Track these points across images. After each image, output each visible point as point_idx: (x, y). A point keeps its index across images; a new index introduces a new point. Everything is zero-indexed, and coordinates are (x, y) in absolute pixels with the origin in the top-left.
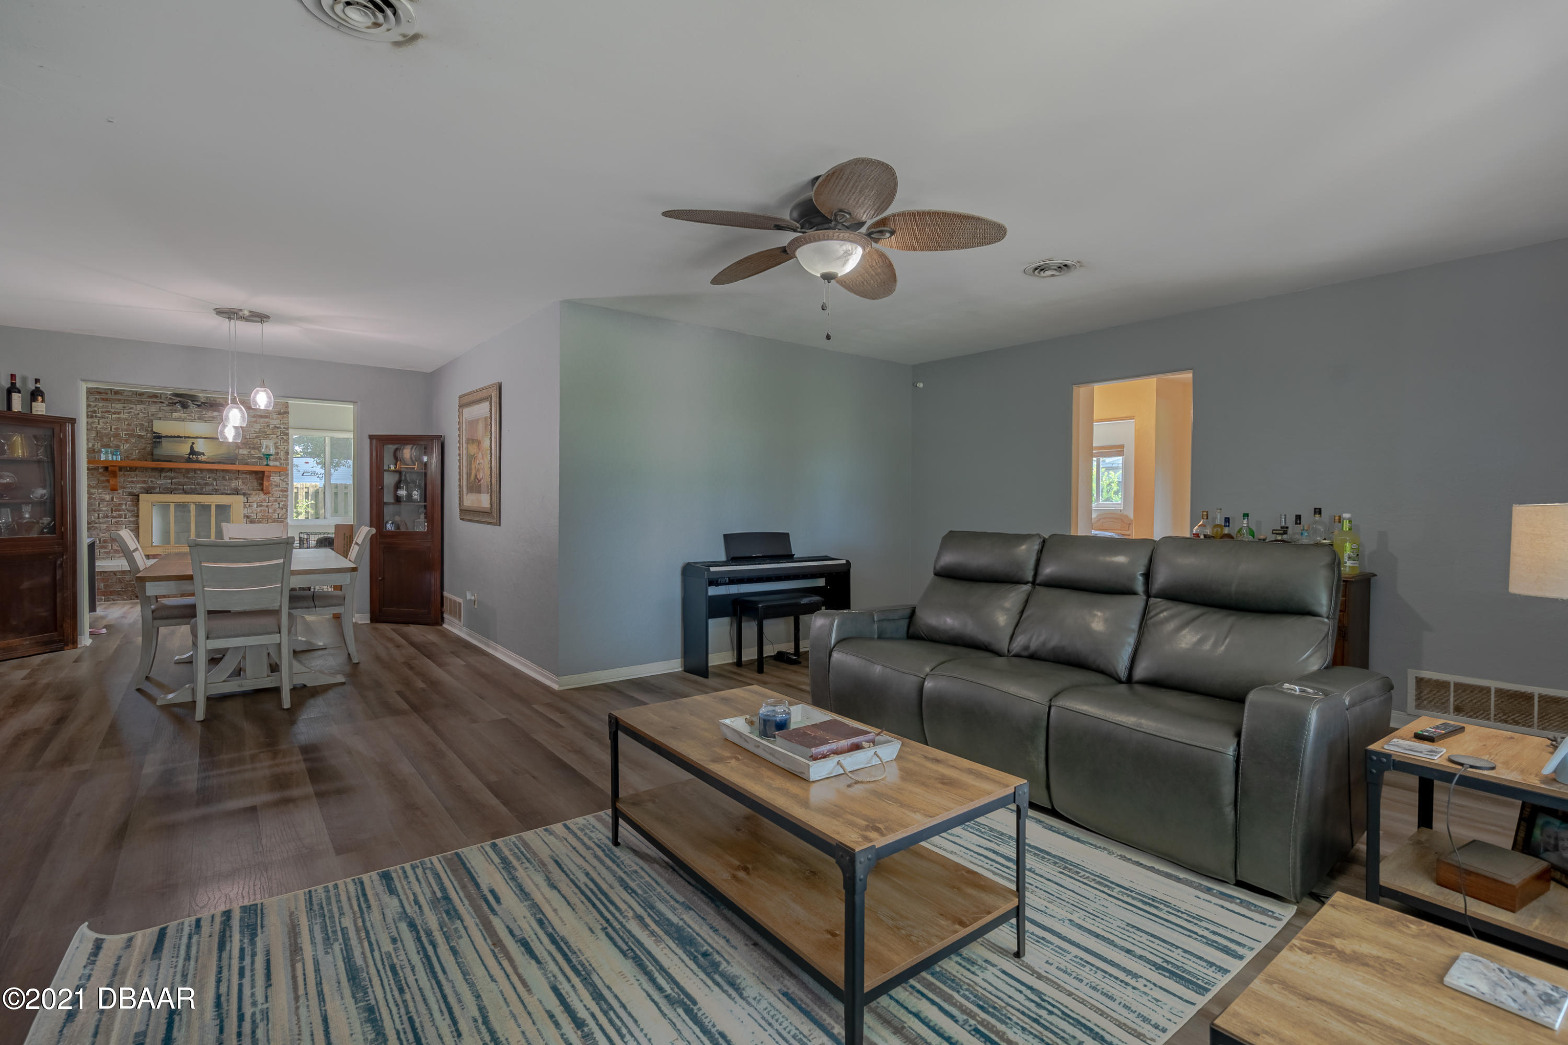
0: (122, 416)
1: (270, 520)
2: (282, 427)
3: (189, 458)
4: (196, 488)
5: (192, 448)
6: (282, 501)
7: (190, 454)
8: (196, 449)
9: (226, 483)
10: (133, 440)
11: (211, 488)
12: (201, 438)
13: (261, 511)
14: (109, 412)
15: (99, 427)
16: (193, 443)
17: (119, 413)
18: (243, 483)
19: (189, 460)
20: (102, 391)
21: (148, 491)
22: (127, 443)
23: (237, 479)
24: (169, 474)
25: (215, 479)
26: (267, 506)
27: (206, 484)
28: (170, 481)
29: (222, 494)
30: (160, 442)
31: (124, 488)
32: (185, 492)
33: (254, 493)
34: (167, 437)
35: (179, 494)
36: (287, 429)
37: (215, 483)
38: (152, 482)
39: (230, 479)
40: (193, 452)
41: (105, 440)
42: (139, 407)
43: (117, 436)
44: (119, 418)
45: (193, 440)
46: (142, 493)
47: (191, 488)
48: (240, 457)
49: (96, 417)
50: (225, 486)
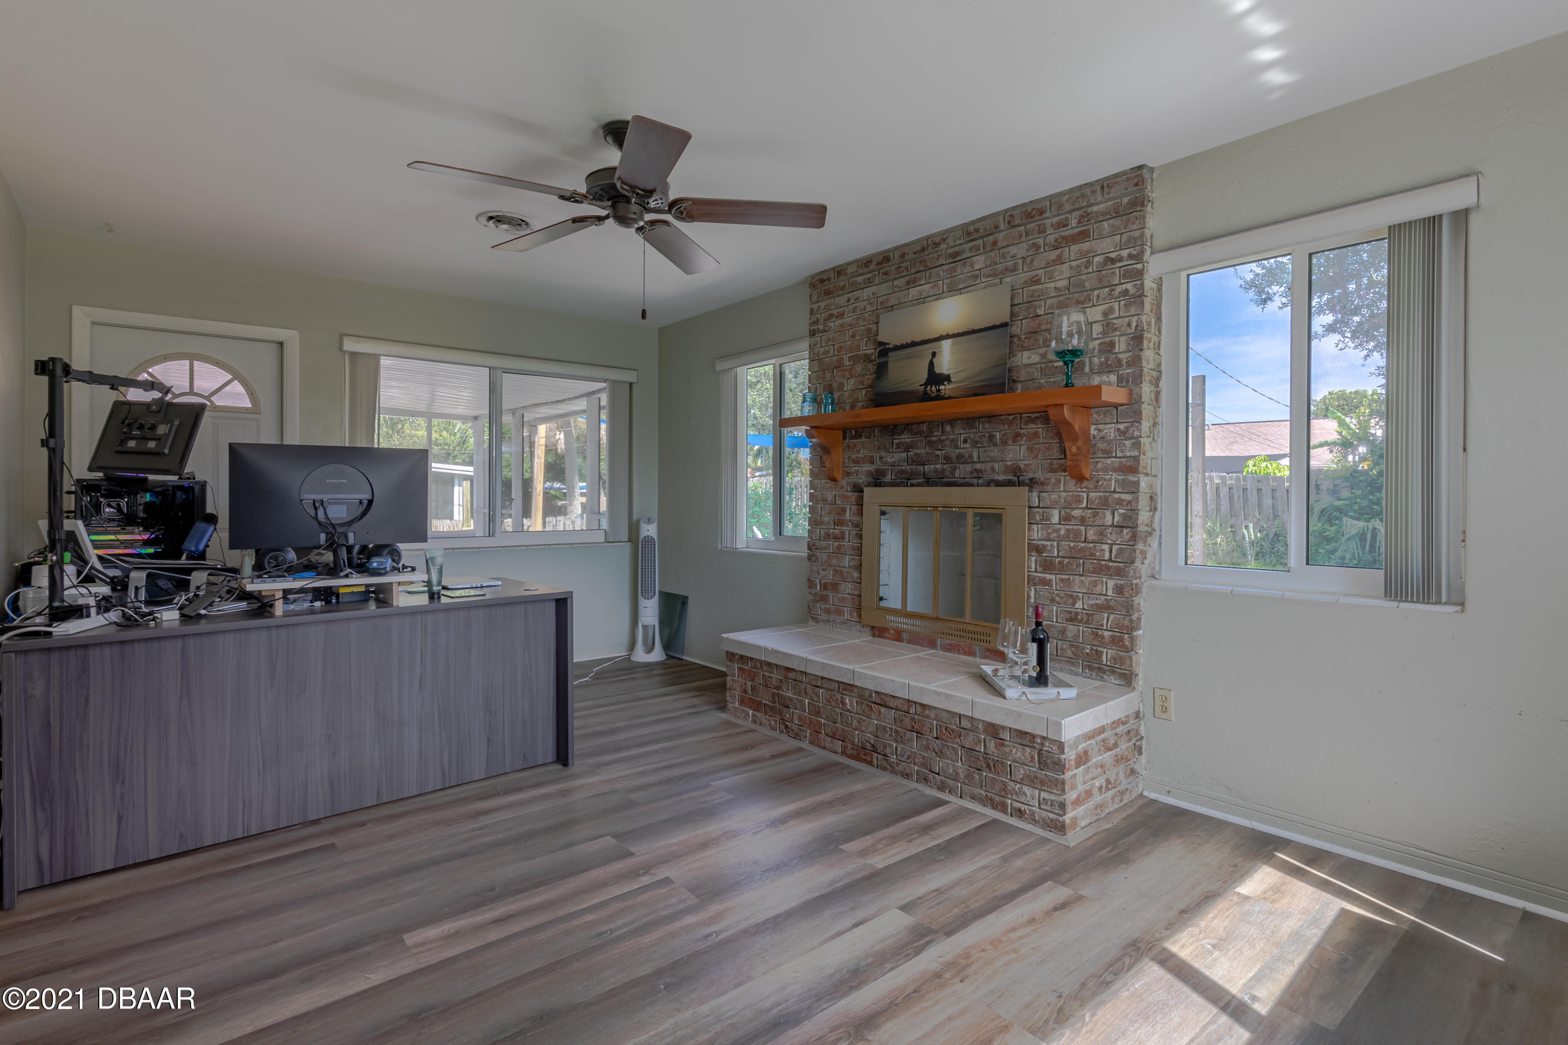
0: (847, 320)
1: (1088, 566)
2: (1125, 253)
3: (925, 392)
4: (943, 470)
5: (931, 364)
6: (1120, 502)
7: (926, 384)
8: (937, 371)
9: (995, 453)
10: (858, 369)
11: (968, 468)
12: (948, 337)
13: (1067, 537)
14: (831, 316)
15: (822, 350)
16: (934, 354)
17: (841, 315)
18: (1030, 449)
19: (925, 397)
20: (824, 276)
21: (877, 481)
22: (852, 376)
23: (1017, 437)
24: (906, 438)
25: (975, 444)
26: (1083, 520)
27: (961, 459)
28: (904, 455)
29: (988, 484)
30: (886, 364)
31: (848, 474)
32: (929, 482)
33: (1053, 477)
34: (897, 348)
35: (919, 485)
36: (1138, 257)
37: (975, 455)
38: (881, 458)
39: (1004, 442)
40: (935, 378)
41: (828, 376)
42: (866, 293)
43: (839, 366)
44: (842, 326)
45: (930, 348)
46: (869, 485)
47: (936, 471)
48: (1023, 375)
49: (819, 331)
50: (993, 460)
